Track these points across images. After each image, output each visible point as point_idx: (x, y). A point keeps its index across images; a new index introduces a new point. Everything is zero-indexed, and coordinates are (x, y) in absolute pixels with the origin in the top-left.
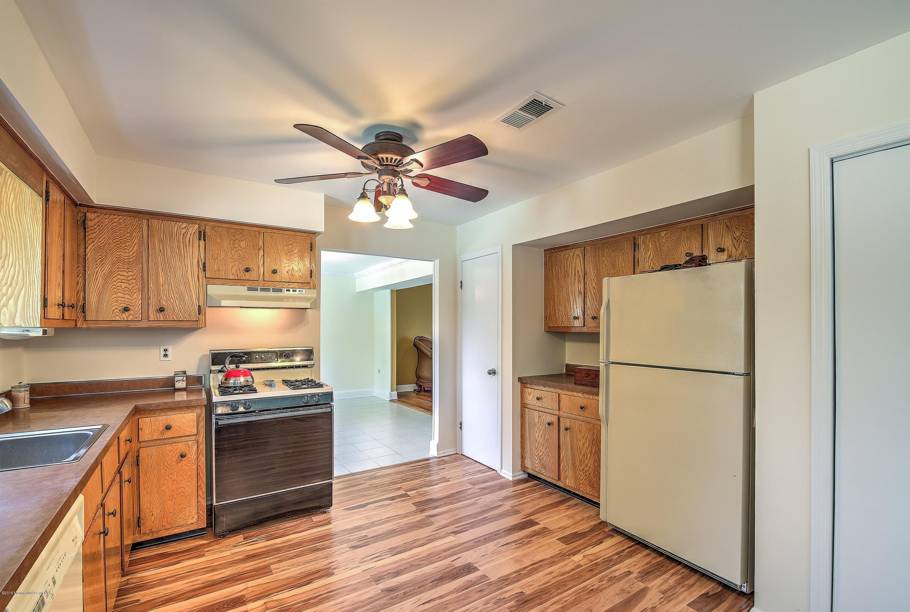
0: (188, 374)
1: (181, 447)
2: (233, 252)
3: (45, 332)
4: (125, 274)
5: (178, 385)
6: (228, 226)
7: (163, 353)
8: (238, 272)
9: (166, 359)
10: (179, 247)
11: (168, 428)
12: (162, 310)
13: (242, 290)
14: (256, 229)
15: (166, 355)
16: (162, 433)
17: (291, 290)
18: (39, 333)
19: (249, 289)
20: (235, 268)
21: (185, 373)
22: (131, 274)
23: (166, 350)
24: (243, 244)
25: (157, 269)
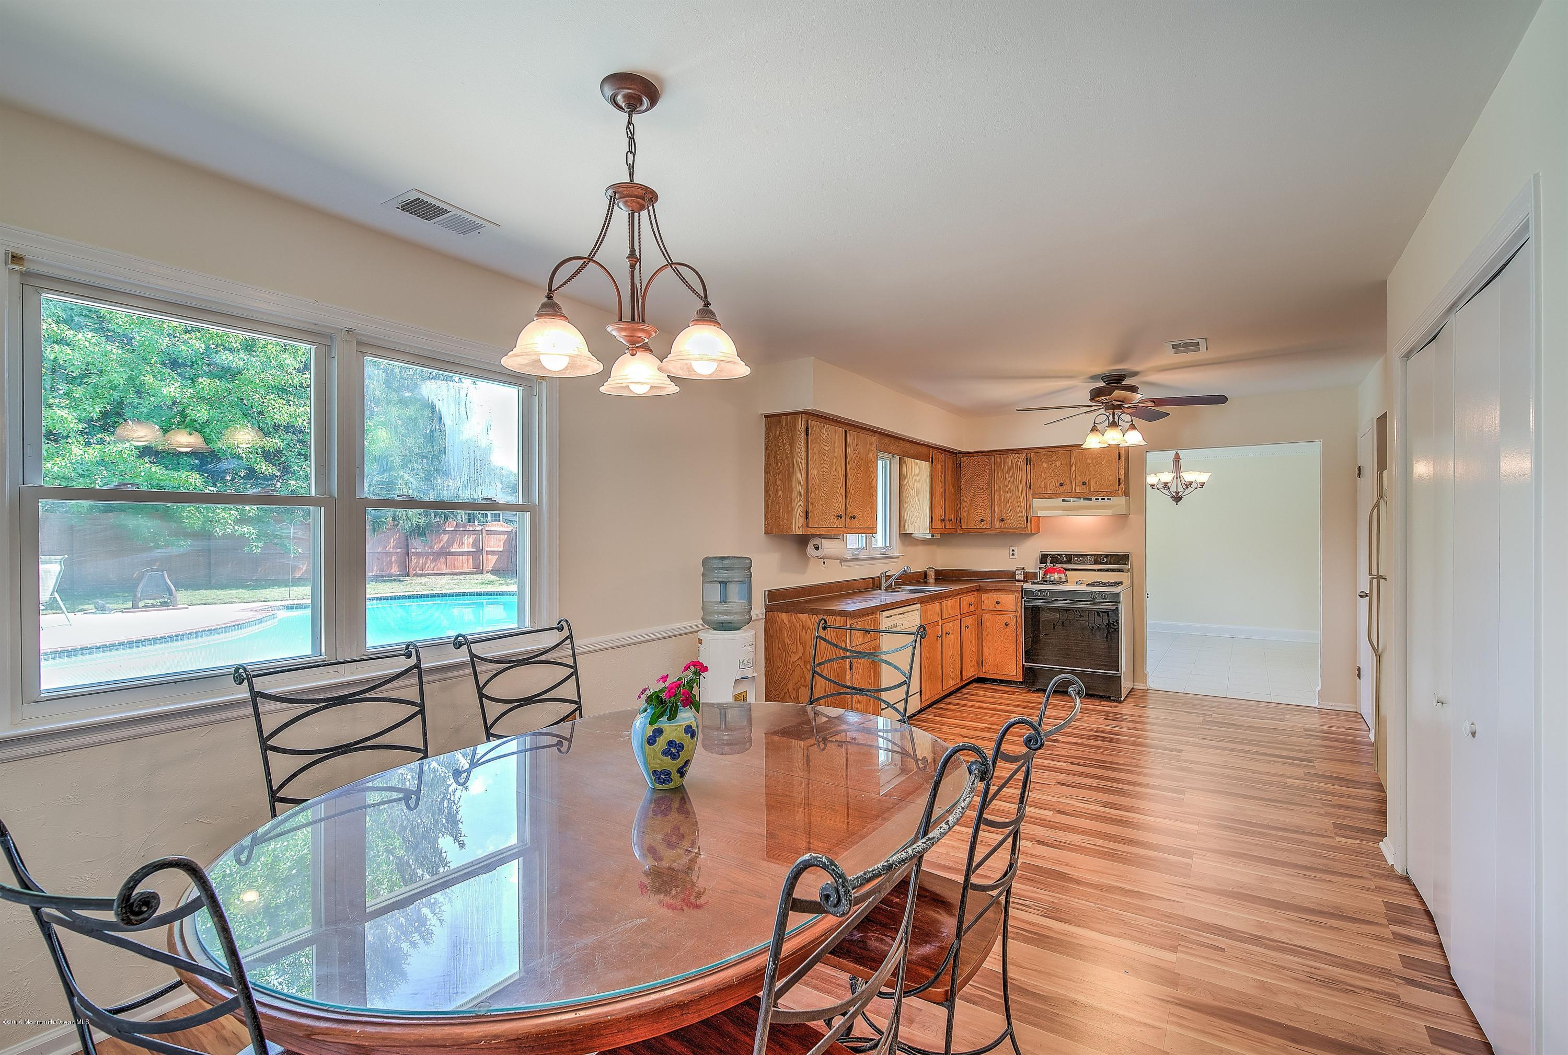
0: (1027, 570)
1: (1006, 619)
2: (1051, 471)
3: (933, 536)
4: (982, 496)
5: (1018, 578)
6: (1047, 450)
7: (1011, 553)
8: (1054, 487)
9: (1013, 557)
10: (1013, 473)
11: (998, 603)
12: (1002, 520)
13: (1058, 502)
14: (1070, 448)
15: (1013, 555)
16: (995, 607)
17: (1093, 499)
18: (929, 536)
19: (1064, 500)
20: (1052, 483)
21: (1024, 568)
22: (985, 495)
23: (1013, 551)
24: (1058, 463)
25: (1000, 490)
